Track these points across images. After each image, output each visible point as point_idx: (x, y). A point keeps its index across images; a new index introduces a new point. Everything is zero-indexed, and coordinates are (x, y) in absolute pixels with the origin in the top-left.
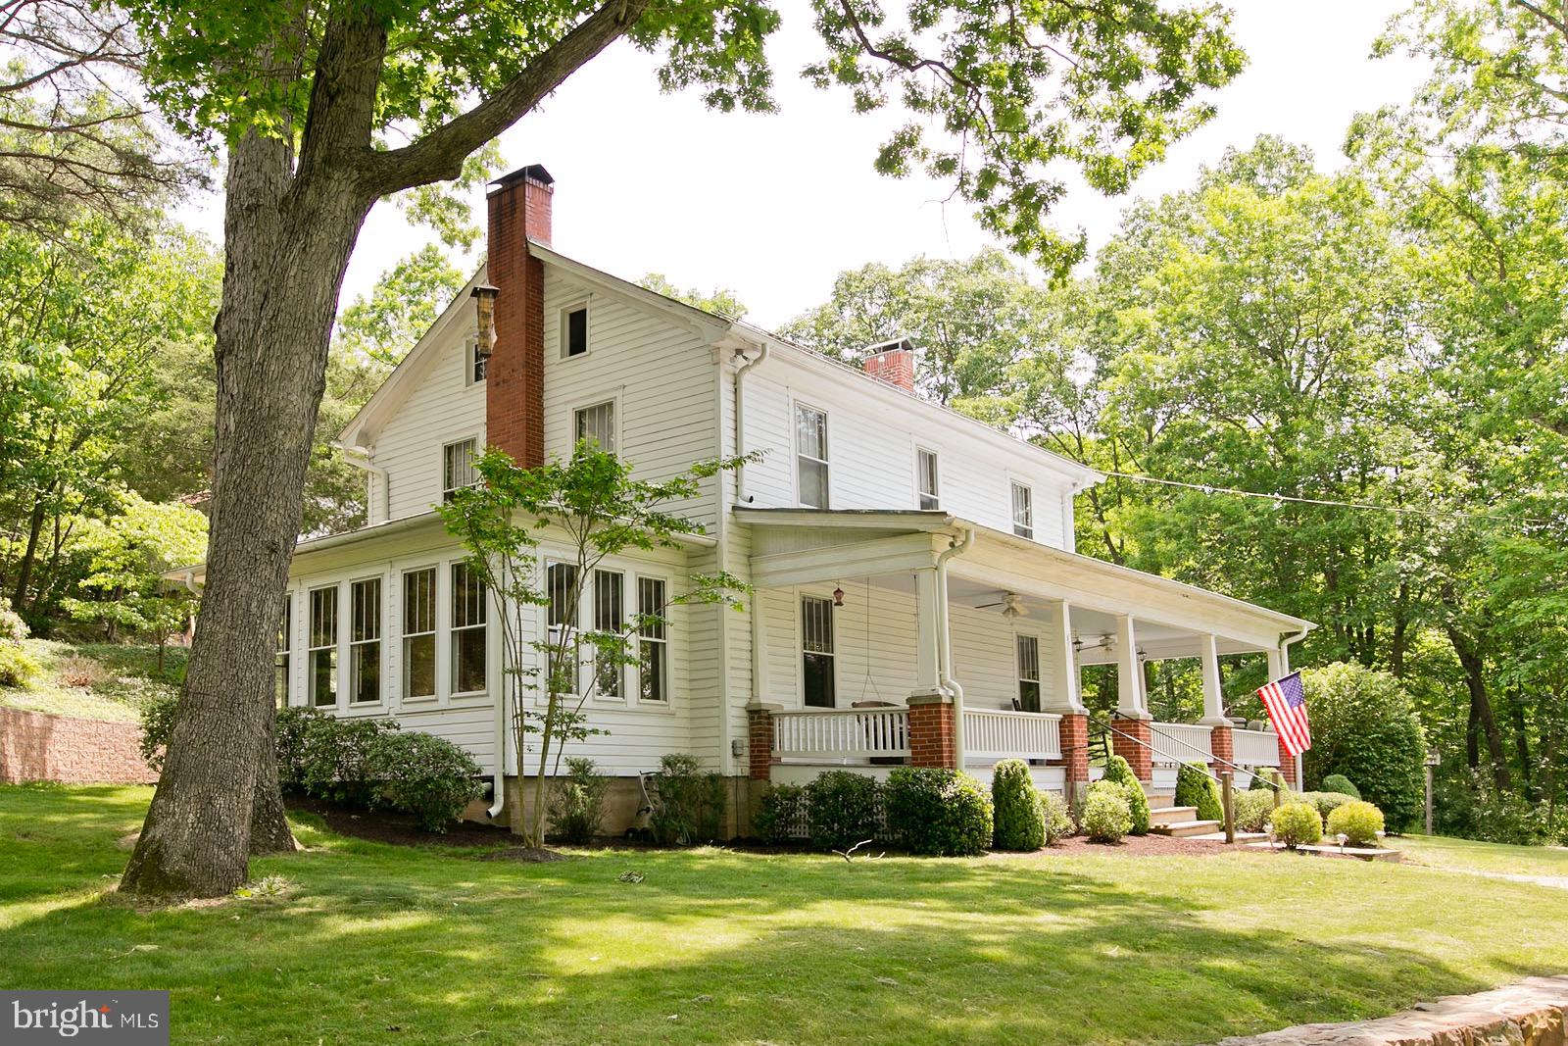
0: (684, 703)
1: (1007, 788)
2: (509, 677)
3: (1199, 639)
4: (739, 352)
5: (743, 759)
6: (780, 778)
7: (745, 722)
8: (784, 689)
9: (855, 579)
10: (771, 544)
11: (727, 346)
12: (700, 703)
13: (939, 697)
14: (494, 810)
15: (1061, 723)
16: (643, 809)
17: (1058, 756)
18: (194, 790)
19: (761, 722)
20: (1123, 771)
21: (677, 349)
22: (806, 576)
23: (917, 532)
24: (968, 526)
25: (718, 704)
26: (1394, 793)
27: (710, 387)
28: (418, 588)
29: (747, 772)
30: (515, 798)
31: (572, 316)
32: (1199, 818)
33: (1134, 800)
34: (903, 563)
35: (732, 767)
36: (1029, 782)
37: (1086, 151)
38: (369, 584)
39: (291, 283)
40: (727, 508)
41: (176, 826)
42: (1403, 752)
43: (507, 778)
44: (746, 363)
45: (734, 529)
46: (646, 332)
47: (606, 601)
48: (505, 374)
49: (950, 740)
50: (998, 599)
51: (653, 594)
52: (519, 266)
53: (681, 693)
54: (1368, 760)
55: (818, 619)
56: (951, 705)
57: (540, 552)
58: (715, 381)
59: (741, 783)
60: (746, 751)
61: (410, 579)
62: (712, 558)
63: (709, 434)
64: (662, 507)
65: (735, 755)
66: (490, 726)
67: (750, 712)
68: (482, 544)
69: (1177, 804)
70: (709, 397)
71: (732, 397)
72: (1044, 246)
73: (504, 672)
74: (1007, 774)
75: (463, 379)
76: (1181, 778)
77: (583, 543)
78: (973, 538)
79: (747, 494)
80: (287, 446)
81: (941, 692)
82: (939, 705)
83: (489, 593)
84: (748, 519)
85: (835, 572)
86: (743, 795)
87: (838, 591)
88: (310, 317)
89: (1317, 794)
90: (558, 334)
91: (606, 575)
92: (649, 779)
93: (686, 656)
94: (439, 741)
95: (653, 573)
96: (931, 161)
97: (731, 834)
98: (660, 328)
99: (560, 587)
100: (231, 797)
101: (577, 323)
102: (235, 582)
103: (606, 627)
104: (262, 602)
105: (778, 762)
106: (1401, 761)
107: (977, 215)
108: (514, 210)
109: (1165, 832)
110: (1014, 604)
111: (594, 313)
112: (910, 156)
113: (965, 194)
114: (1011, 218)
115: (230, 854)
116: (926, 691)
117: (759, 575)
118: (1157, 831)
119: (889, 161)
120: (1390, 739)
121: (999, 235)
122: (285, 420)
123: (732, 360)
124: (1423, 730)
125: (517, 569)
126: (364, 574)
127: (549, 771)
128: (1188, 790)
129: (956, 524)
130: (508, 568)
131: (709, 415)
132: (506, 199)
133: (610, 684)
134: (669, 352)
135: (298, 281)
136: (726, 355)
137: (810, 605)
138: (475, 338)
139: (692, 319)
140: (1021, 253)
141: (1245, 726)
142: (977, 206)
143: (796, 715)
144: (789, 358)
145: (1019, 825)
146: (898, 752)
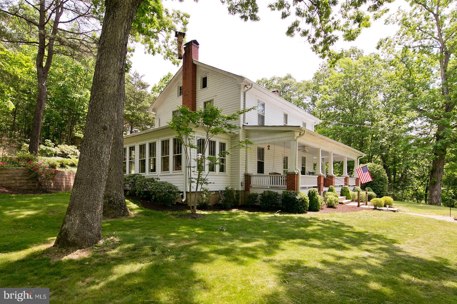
0: (229, 173)
1: (312, 196)
2: (187, 168)
3: (342, 157)
4: (246, 86)
6: (252, 191)
7: (244, 178)
8: (253, 170)
9: (272, 143)
10: (252, 134)
11: (243, 84)
12: (233, 173)
14: (183, 200)
15: (318, 177)
16: (220, 199)
17: (317, 185)
18: (78, 212)
19: (248, 177)
20: (332, 189)
21: (229, 86)
22: (260, 142)
24: (305, 130)
25: (238, 174)
26: (381, 191)
27: (238, 95)
28: (165, 145)
29: (244, 189)
30: (189, 197)
31: (203, 78)
32: (346, 199)
34: (286, 139)
35: (241, 188)
36: (317, 194)
37: (345, 29)
38: (153, 143)
39: (109, 31)
40: (241, 126)
41: (72, 224)
42: (383, 182)
43: (187, 192)
44: (247, 89)
45: (243, 131)
46: (222, 82)
47: (211, 148)
48: (187, 93)
49: (297, 183)
51: (223, 146)
52: (190, 66)
53: (229, 171)
54: (375, 184)
55: (261, 152)
56: (298, 175)
57: (196, 135)
58: (240, 93)
59: (243, 192)
60: (244, 184)
61: (163, 142)
62: (237, 138)
63: (237, 107)
64: (229, 122)
65: (242, 185)
66: (183, 179)
67: (245, 175)
68: (181, 132)
69: (341, 195)
70: (238, 97)
71: (243, 98)
72: (330, 55)
73: (186, 167)
74: (312, 192)
75: (177, 95)
76: (342, 190)
77: (207, 133)
78: (305, 133)
79: (246, 122)
80: (109, 92)
81: (295, 172)
82: (295, 175)
83: (182, 145)
84: (246, 128)
85: (268, 141)
86: (243, 194)
87: (269, 146)
88: (116, 44)
90: (200, 83)
91: (212, 141)
92: (221, 191)
93: (230, 162)
94: (169, 184)
95: (223, 141)
96: (301, 32)
97: (240, 204)
98: (226, 80)
99: (200, 144)
100: (92, 214)
101: (205, 81)
102: (91, 140)
103: (211, 155)
104: (101, 148)
105: (252, 187)
106: (383, 184)
107: (312, 48)
108: (189, 52)
109: (342, 203)
110: (305, 149)
111: (209, 77)
112: (296, 30)
113: (309, 41)
114: (321, 48)
115: (92, 233)
116: (292, 171)
118: (340, 203)
119: (290, 32)
120: (381, 180)
121: (317, 53)
122: (107, 82)
123: (244, 88)
125: (190, 139)
126: (152, 141)
127: (199, 190)
128: (344, 193)
129: (302, 129)
130: (187, 139)
131: (238, 102)
132: (187, 49)
133: (212, 169)
134: (228, 86)
135: (111, 30)
136: (242, 86)
137: (259, 149)
138: (181, 85)
139: (234, 77)
140: (323, 58)
141: (350, 177)
142: (312, 45)
143: (255, 176)
144: (257, 88)
145: (315, 205)
146: (283, 186)
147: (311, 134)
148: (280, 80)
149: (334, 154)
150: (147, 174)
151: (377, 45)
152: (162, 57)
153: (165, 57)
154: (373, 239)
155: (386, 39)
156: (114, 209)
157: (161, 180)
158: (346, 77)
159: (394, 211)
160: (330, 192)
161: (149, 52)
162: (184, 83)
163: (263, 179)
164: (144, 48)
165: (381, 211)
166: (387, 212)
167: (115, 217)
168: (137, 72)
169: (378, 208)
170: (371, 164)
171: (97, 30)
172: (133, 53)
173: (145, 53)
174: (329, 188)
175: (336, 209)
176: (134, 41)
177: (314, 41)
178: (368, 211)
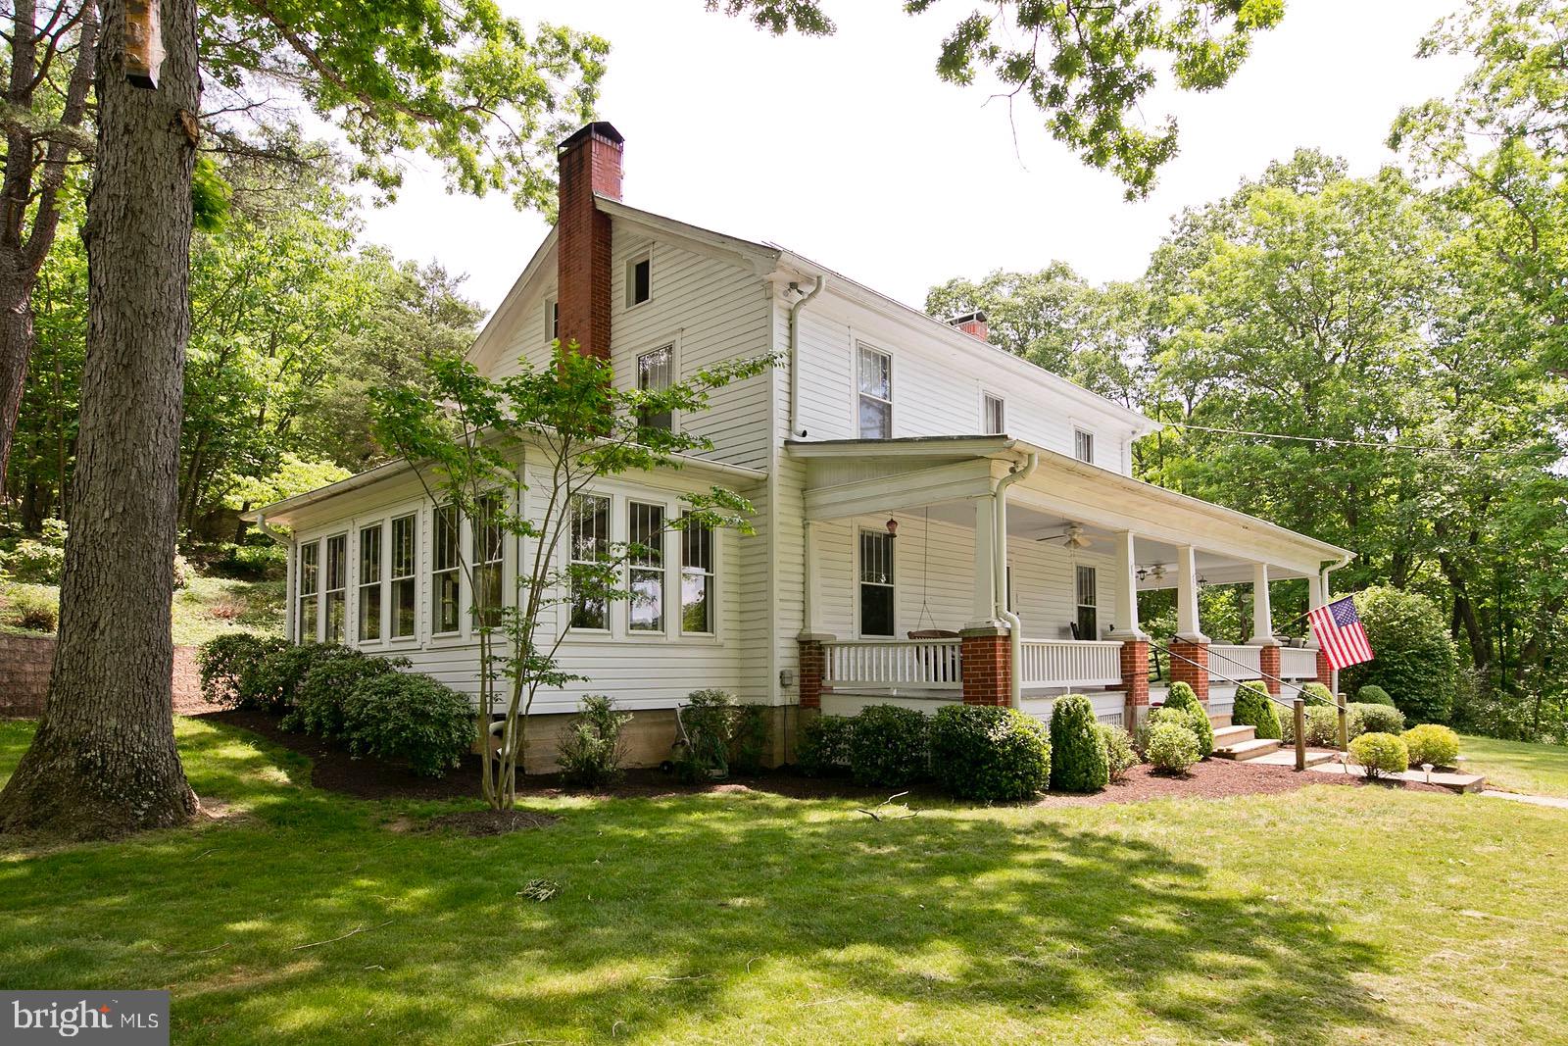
0: (732, 635)
1: (1067, 726)
3: (1250, 566)
4: (793, 286)
5: (792, 688)
6: (833, 708)
7: (796, 653)
8: (838, 620)
9: (902, 509)
10: (825, 476)
11: (780, 278)
12: (749, 635)
13: (995, 630)
15: (1123, 649)
16: (677, 743)
17: (1117, 681)
19: (812, 653)
20: (1187, 696)
21: (732, 289)
22: (860, 508)
23: (976, 458)
24: (1030, 450)
25: (767, 636)
26: (1427, 702)
27: (763, 322)
28: (447, 525)
29: (796, 700)
31: (638, 266)
32: (1257, 737)
33: (1199, 725)
34: (959, 491)
35: (779, 697)
36: (1092, 719)
37: (1179, 39)
38: (407, 520)
40: (778, 443)
42: (1437, 665)
44: (800, 297)
45: (789, 464)
46: (703, 274)
47: (644, 535)
48: (573, 325)
49: (1006, 674)
50: (1060, 532)
51: (699, 528)
52: (586, 219)
53: (730, 625)
54: (1402, 673)
55: (877, 552)
56: (1008, 638)
58: (768, 317)
59: (791, 711)
60: (796, 681)
61: (440, 516)
62: (762, 492)
65: (783, 685)
67: (802, 643)
69: (1235, 721)
70: (764, 332)
71: (786, 332)
72: (1123, 149)
74: (1068, 711)
75: (542, 336)
76: (1239, 698)
78: (1036, 462)
79: (800, 429)
81: (997, 624)
82: (994, 638)
84: (800, 453)
85: (887, 503)
86: (791, 723)
87: (892, 523)
89: (1358, 705)
90: (624, 284)
91: (644, 508)
92: (688, 711)
93: (736, 589)
96: (1000, 63)
97: (778, 762)
98: (717, 268)
101: (642, 272)
103: (644, 562)
105: (830, 691)
107: (1050, 124)
108: (581, 167)
109: (1229, 755)
110: (1075, 537)
111: (656, 261)
112: (976, 53)
113: (1038, 99)
114: (1087, 121)
116: (981, 623)
117: (814, 508)
118: (1220, 754)
119: (953, 62)
120: (1426, 654)
121: (1074, 144)
123: (786, 294)
124: (1453, 645)
126: (401, 511)
128: (1246, 710)
129: (1017, 446)
132: (573, 156)
134: (725, 291)
136: (779, 288)
137: (870, 539)
138: (554, 297)
139: (747, 254)
140: (1097, 164)
141: (1289, 644)
142: (1052, 113)
143: (849, 645)
144: (848, 294)
145: (1080, 765)
146: (950, 685)
147: (1069, 470)
148: (1023, 282)
149: (1199, 554)
150: (385, 646)
151: (1388, 134)
152: (507, 199)
153: (518, 199)
154: (1261, 941)
155: (1426, 109)
156: (97, 798)
157: (416, 669)
158: (1273, 259)
159: (1458, 789)
160: (1170, 710)
161: (463, 185)
162: (565, 288)
163: (886, 658)
164: (444, 172)
165: (1397, 791)
166: (1419, 794)
167: (98, 834)
168: (440, 266)
169: (1382, 775)
170: (1380, 590)
171: (246, 106)
172: (395, 189)
173: (450, 190)
174: (1171, 693)
175: (1190, 782)
176: (396, 147)
177: (1056, 96)
178: (1331, 790)
